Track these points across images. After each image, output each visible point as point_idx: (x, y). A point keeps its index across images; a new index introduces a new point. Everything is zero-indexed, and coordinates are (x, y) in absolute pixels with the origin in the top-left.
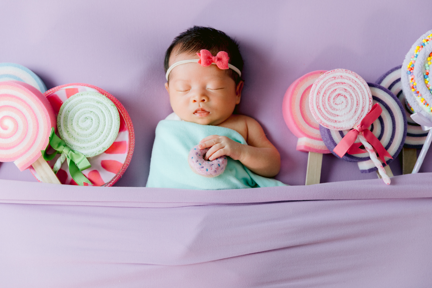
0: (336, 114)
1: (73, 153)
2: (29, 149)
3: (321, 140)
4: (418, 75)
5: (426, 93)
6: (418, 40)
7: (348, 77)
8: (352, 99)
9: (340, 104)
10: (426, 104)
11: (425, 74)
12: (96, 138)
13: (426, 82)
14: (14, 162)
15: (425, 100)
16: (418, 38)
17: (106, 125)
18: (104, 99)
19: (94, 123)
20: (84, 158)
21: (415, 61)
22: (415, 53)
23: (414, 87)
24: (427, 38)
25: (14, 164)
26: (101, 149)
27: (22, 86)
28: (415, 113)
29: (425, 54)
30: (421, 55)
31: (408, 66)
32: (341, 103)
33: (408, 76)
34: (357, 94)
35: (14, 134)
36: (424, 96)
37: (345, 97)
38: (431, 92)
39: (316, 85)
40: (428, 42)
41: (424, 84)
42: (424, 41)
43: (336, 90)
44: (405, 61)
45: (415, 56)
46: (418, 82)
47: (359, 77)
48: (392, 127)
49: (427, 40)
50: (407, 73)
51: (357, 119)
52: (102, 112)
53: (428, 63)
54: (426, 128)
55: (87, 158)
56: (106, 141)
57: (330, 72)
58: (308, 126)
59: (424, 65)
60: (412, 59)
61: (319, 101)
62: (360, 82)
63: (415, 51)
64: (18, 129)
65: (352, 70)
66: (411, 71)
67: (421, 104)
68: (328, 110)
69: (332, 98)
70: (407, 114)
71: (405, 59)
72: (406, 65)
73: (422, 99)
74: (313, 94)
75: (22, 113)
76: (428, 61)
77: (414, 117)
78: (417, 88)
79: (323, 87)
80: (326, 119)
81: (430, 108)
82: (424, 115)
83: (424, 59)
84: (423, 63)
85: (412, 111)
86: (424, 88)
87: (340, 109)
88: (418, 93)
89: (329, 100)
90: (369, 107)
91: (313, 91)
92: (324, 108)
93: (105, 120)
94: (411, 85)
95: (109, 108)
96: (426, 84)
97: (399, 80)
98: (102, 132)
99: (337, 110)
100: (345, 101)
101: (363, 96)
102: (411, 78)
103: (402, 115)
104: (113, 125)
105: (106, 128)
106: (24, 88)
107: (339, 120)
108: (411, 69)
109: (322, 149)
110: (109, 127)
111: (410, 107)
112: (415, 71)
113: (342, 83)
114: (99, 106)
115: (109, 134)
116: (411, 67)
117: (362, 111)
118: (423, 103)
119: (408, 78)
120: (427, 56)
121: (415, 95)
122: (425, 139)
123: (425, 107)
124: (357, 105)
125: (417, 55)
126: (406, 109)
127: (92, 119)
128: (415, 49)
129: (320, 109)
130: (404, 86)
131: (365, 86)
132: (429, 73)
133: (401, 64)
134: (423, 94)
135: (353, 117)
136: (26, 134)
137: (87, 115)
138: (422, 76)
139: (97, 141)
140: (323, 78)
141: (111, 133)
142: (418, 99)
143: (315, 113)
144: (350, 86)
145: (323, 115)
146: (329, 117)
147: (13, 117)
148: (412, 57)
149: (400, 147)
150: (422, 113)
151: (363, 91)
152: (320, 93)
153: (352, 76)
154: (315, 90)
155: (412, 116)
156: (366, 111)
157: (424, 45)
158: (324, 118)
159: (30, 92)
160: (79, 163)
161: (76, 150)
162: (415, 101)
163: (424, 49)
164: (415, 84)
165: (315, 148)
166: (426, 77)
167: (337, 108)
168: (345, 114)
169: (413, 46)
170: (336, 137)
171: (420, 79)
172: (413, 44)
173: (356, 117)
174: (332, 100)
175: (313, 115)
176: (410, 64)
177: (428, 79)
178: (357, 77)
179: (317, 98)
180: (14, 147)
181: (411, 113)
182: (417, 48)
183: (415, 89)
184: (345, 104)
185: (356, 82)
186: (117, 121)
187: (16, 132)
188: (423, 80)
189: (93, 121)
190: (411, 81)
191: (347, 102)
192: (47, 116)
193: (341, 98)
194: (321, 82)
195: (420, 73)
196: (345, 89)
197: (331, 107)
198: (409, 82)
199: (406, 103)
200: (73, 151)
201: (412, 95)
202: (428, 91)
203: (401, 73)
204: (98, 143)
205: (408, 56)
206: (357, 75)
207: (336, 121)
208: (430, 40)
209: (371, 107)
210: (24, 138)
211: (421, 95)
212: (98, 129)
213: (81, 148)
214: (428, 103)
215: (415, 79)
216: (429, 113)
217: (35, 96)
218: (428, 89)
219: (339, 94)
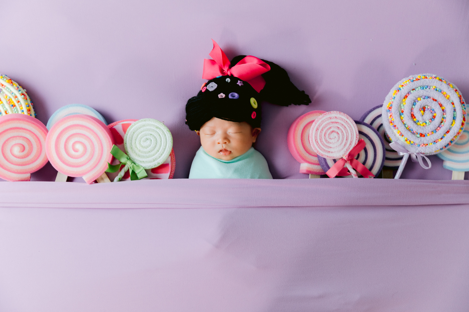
0: (330, 146)
1: (134, 165)
2: (95, 167)
3: (318, 164)
4: (395, 113)
5: (401, 127)
6: (395, 86)
7: (341, 118)
8: (343, 135)
9: (333, 139)
10: (402, 135)
11: (401, 112)
12: (153, 155)
13: (402, 118)
14: (83, 177)
15: (400, 132)
16: (395, 84)
17: (162, 146)
18: (162, 126)
19: (152, 143)
20: (143, 170)
21: (393, 102)
22: (393, 96)
23: (392, 122)
24: (403, 84)
25: (83, 179)
26: (157, 164)
27: (90, 118)
28: (393, 142)
29: (400, 97)
30: (398, 97)
31: (388, 106)
32: (334, 137)
33: (387, 113)
34: (347, 131)
35: (83, 155)
36: (400, 129)
37: (338, 133)
38: (405, 126)
39: (316, 123)
40: (403, 87)
41: (400, 119)
42: (400, 86)
43: (330, 128)
44: (385, 101)
45: (393, 98)
46: (395, 118)
47: (349, 118)
48: (374, 154)
49: (402, 86)
50: (387, 111)
51: (345, 150)
52: (159, 135)
53: (403, 103)
54: (401, 154)
55: (145, 170)
56: (161, 158)
57: (327, 114)
58: (308, 154)
59: (400, 105)
60: (390, 100)
61: (317, 135)
62: (350, 122)
63: (393, 94)
64: (86, 151)
65: (344, 113)
66: (390, 109)
67: (398, 135)
68: (323, 143)
69: (328, 134)
70: (385, 143)
71: (385, 100)
72: (386, 105)
73: (398, 131)
74: (313, 130)
75: (90, 139)
76: (403, 102)
77: (392, 145)
78: (395, 122)
79: (321, 125)
80: (321, 150)
81: (404, 139)
82: (400, 143)
83: (400, 101)
84: (399, 103)
85: (390, 140)
86: (400, 122)
87: (333, 142)
88: (395, 126)
89: (325, 135)
90: (356, 142)
91: (313, 128)
92: (321, 142)
93: (161, 142)
94: (390, 121)
95: (165, 132)
96: (402, 120)
97: (380, 116)
98: (158, 151)
99: (331, 143)
100: (337, 137)
101: (351, 134)
102: (389, 115)
103: (381, 145)
104: (167, 146)
105: (161, 148)
106: (92, 120)
107: (332, 151)
108: (390, 108)
109: (320, 171)
110: (164, 147)
111: (389, 138)
112: (393, 110)
113: (336, 123)
114: (158, 130)
115: (163, 153)
116: (390, 106)
117: (350, 144)
118: (399, 134)
119: (387, 115)
120: (402, 98)
121: (392, 128)
122: (401, 162)
123: (401, 137)
124: (347, 140)
125: (395, 97)
126: (385, 139)
127: (151, 140)
128: (393, 92)
129: (317, 142)
130: (384, 120)
131: (353, 125)
132: (404, 111)
133: (382, 104)
134: (399, 127)
135: (342, 149)
136: (92, 155)
137: (148, 137)
138: (398, 114)
139: (154, 157)
140: (322, 118)
141: (165, 152)
142: (395, 131)
143: (314, 145)
144: (342, 125)
145: (320, 147)
146: (324, 148)
147: (83, 142)
148: (391, 98)
149: (380, 169)
150: (398, 142)
151: (352, 129)
152: (318, 130)
153: (344, 117)
154: (314, 127)
155: (390, 144)
156: (353, 145)
157: (400, 89)
158: (320, 149)
159: (97, 123)
160: (139, 173)
161: (137, 162)
162: (393, 133)
163: (400, 92)
164: (392, 119)
165: (315, 171)
166: (401, 114)
167: (331, 142)
168: (336, 146)
169: (391, 90)
170: (330, 163)
171: (397, 115)
172: (391, 88)
173: (345, 149)
174: (327, 136)
175: (312, 146)
176: (389, 104)
177: (403, 116)
178: (348, 118)
179: (316, 134)
180: (83, 165)
181: (390, 142)
182: (395, 91)
183: (393, 123)
184: (337, 139)
185: (347, 122)
186: (170, 143)
187: (85, 154)
188: (399, 116)
189: (152, 142)
190: (389, 118)
191: (339, 137)
192: (109, 142)
193: (335, 134)
194: (320, 121)
195: (397, 111)
196: (338, 127)
197: (326, 141)
198: (388, 118)
199: (386, 134)
200: (135, 163)
201: (390, 128)
202: (403, 125)
203: (382, 111)
204: (155, 159)
205: (387, 98)
206: (348, 117)
207: (329, 152)
208: (404, 85)
209: (357, 141)
210: (91, 159)
211: (397, 128)
212: (155, 148)
213: (141, 162)
214: (403, 134)
215: (393, 115)
216: (404, 142)
217: (100, 126)
218: (403, 124)
219: (333, 131)
